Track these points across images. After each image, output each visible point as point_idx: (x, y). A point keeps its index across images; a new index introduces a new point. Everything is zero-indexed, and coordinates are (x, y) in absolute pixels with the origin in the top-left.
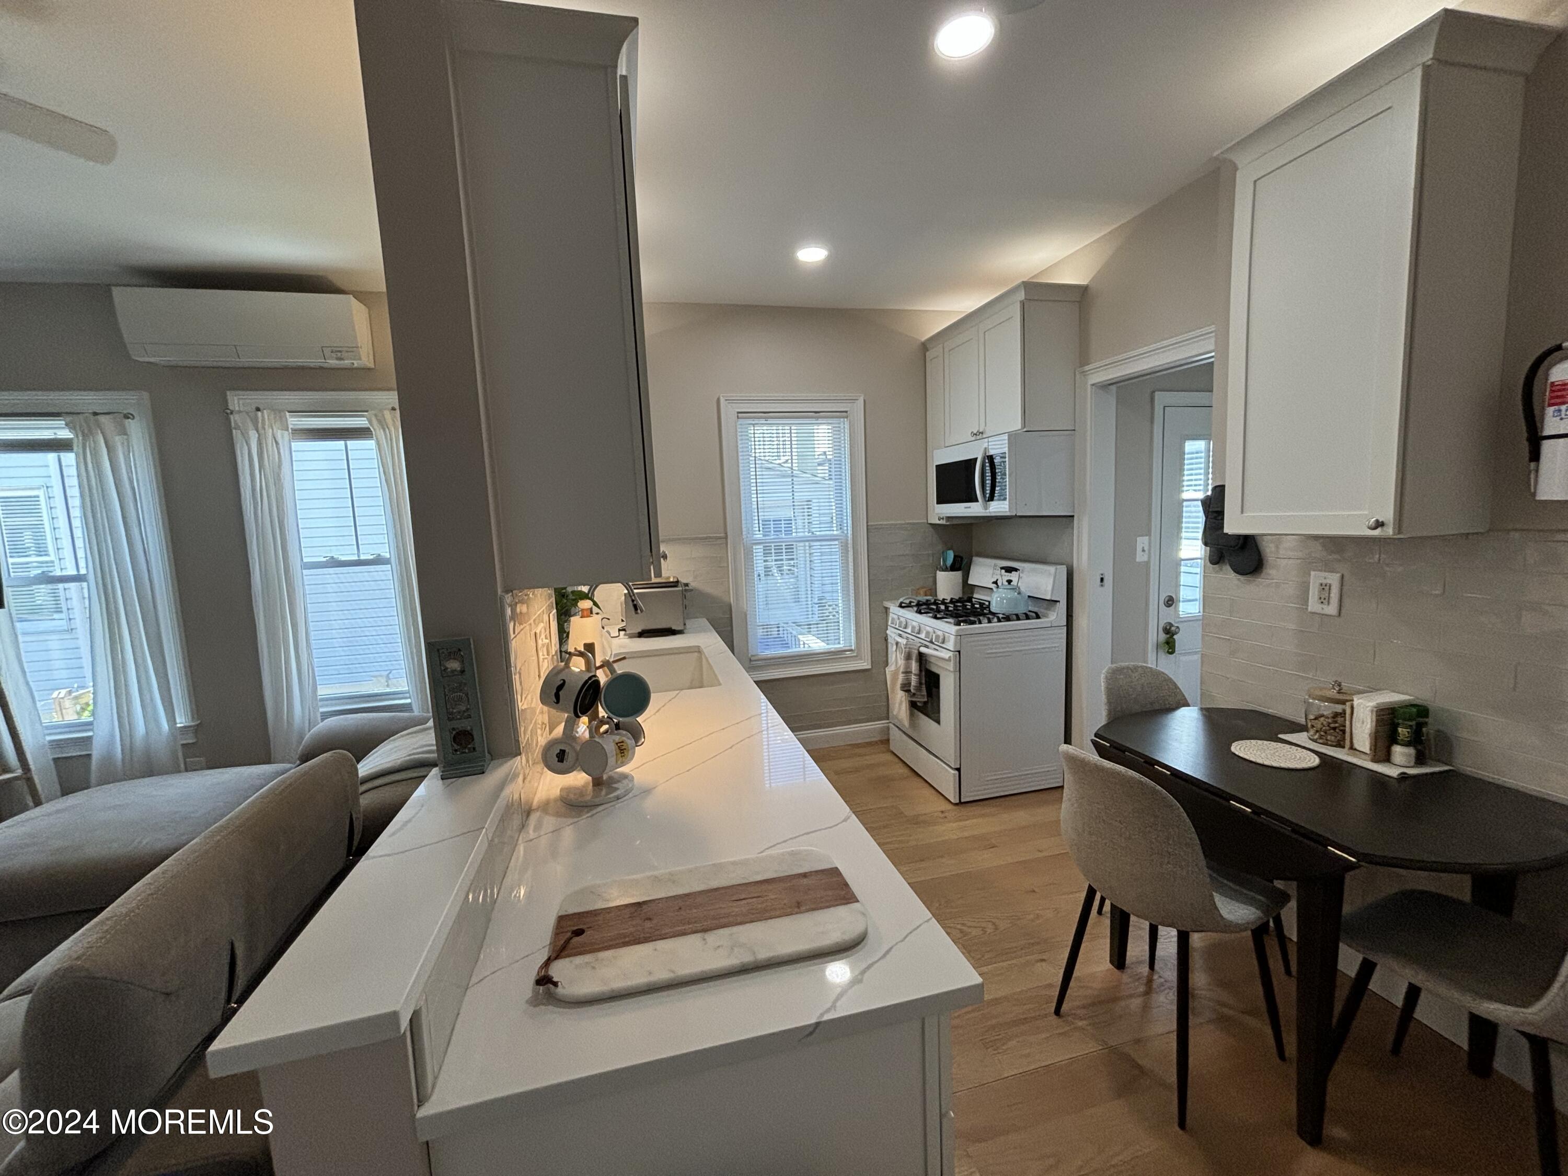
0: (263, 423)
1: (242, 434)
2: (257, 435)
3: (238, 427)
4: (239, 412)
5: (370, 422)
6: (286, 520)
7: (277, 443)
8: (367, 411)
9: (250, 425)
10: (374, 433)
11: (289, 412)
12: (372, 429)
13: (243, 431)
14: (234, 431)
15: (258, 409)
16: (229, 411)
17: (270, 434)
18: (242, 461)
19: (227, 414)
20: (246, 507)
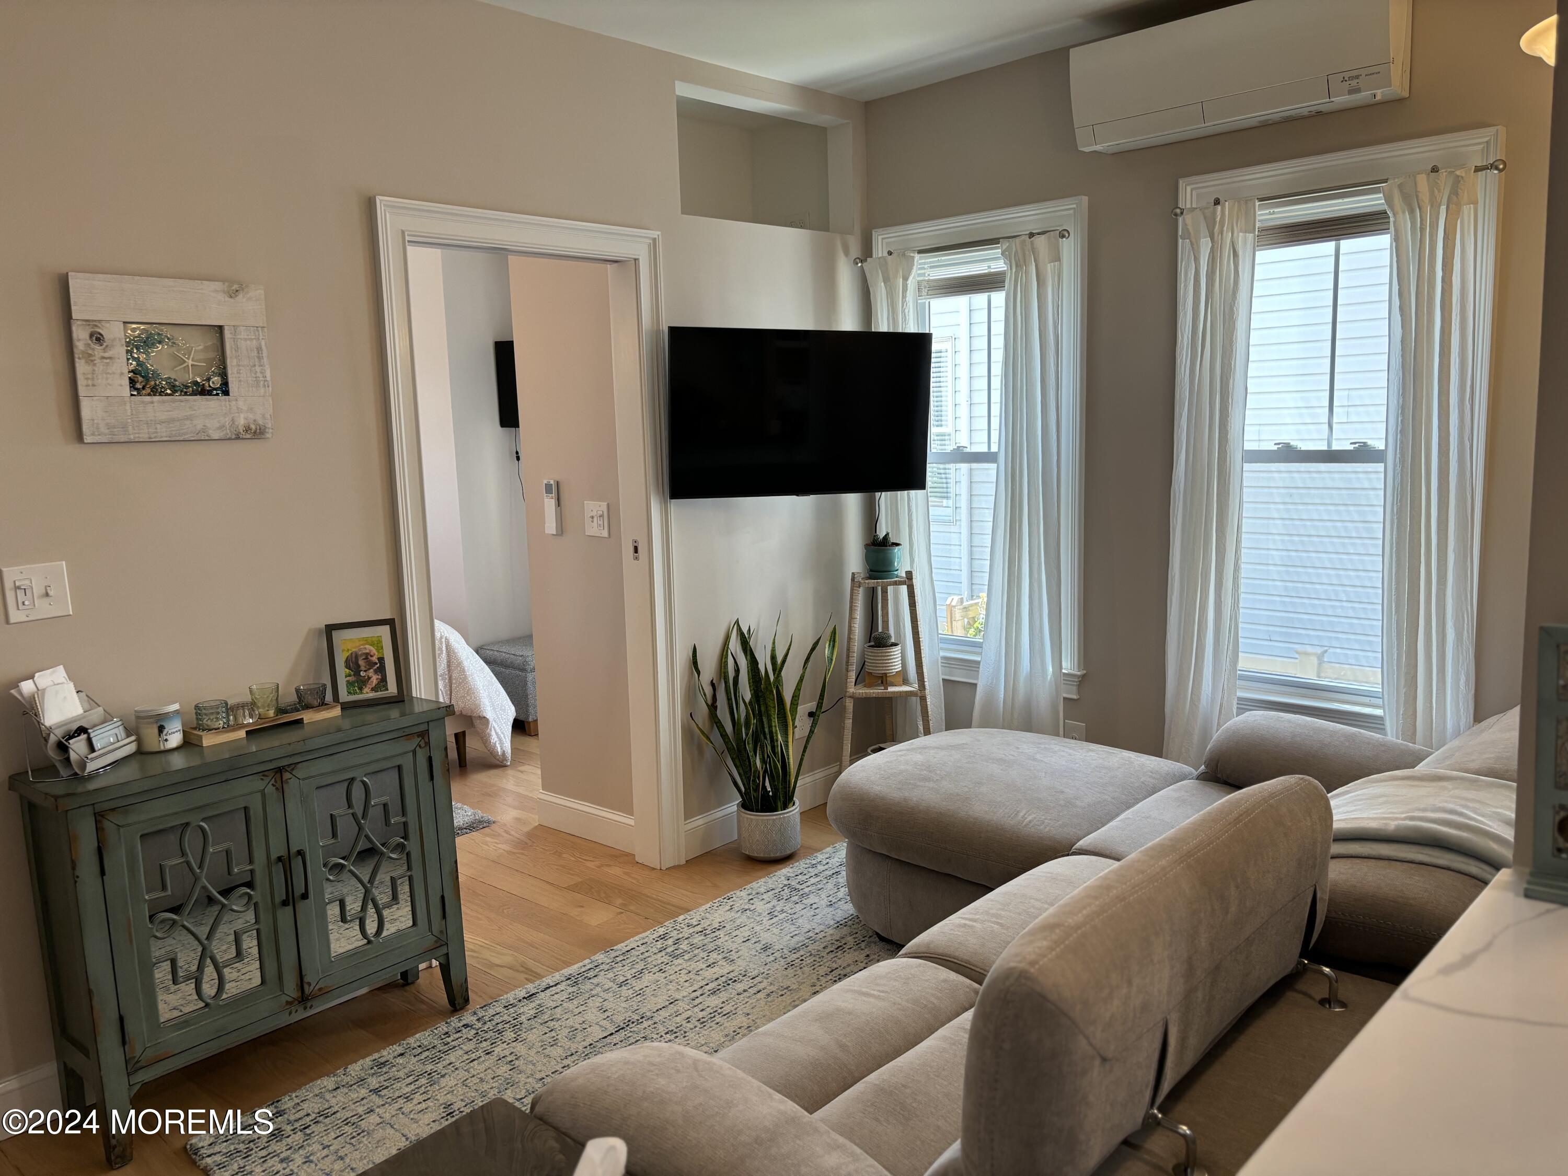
0: (1222, 226)
1: (1192, 244)
2: (1210, 245)
3: (1187, 235)
4: (1192, 210)
5: (1389, 200)
6: (1231, 381)
7: (1236, 255)
8: (1385, 181)
9: (1204, 230)
10: (1392, 219)
11: (1261, 200)
12: (1390, 215)
13: (1194, 240)
14: (1180, 241)
15: (1217, 202)
16: (1178, 211)
17: (1228, 241)
18: (1186, 287)
19: (1176, 215)
20: (1181, 360)
